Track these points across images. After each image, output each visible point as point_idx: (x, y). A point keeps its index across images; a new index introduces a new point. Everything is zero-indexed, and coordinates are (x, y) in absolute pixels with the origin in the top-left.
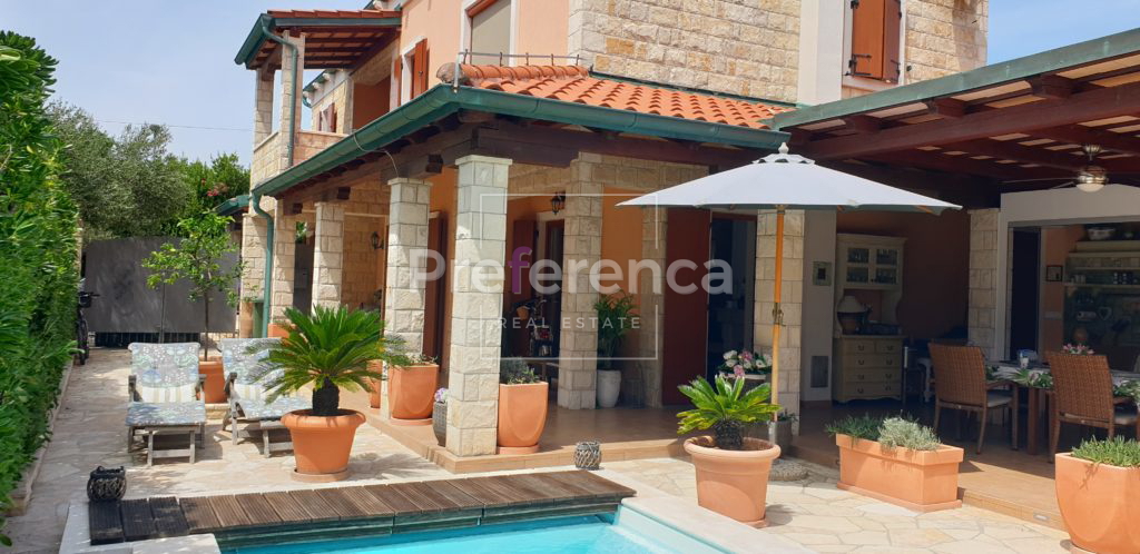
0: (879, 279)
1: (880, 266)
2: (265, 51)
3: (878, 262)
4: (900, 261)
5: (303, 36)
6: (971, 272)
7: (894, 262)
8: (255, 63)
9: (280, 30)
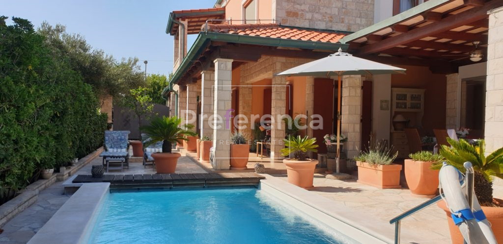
0: (411, 108)
1: (412, 102)
2: (175, 27)
3: (412, 100)
4: (422, 99)
5: (187, 21)
6: (447, 102)
7: (420, 100)
8: (173, 33)
9: (178, 19)
